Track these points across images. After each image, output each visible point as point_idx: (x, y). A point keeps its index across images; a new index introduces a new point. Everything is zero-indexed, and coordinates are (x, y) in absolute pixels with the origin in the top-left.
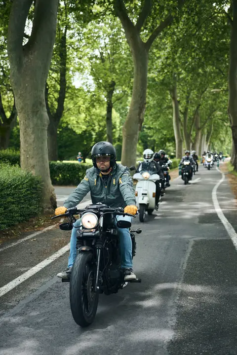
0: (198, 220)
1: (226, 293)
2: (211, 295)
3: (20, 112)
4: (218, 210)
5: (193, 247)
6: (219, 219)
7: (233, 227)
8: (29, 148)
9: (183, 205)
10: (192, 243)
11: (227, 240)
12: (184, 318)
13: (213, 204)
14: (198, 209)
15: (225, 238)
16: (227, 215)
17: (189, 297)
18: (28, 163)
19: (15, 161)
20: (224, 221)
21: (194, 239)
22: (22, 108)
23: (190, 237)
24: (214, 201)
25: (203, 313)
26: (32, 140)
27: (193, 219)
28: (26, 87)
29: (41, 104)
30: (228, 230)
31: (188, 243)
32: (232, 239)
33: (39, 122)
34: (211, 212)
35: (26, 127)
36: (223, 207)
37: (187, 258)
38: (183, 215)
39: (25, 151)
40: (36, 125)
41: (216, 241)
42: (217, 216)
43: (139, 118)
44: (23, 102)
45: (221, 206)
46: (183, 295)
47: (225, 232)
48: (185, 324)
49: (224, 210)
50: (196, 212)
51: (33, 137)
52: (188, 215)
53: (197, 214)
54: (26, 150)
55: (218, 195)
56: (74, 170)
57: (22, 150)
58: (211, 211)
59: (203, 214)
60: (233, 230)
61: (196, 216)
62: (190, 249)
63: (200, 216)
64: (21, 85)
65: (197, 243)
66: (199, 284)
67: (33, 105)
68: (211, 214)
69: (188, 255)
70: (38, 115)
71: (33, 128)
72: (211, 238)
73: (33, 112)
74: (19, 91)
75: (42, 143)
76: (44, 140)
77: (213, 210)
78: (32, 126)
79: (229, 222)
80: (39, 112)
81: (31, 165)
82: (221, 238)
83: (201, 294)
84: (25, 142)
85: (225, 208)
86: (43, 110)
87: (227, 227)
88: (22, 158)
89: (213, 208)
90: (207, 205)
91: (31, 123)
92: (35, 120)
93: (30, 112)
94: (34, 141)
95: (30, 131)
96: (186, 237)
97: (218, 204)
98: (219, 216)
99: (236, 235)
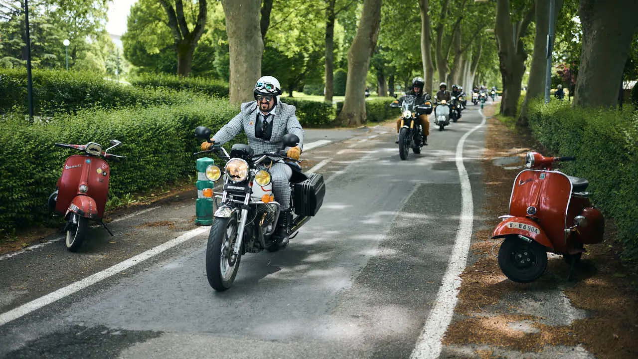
0: (431, 167)
1: (437, 218)
3: (231, 37)
4: (459, 159)
5: (419, 188)
6: (456, 167)
7: (468, 174)
8: (240, 79)
10: (419, 185)
11: (456, 184)
12: (395, 230)
13: (455, 153)
14: (435, 156)
15: (454, 183)
16: (466, 164)
18: (238, 96)
19: (224, 93)
20: (461, 168)
21: (422, 183)
22: (234, 33)
23: (418, 181)
24: (458, 149)
26: (245, 70)
27: (428, 166)
28: (240, 8)
29: (255, 27)
30: (461, 177)
31: (414, 185)
32: (462, 183)
33: (253, 49)
34: (449, 160)
35: (239, 54)
37: (409, 196)
39: (235, 82)
40: (250, 52)
41: (445, 184)
44: (236, 24)
45: (464, 155)
46: (398, 218)
47: (457, 177)
49: (465, 158)
51: (245, 66)
53: (434, 162)
54: (237, 80)
55: (465, 143)
57: (232, 81)
58: (451, 159)
59: (440, 162)
60: (467, 176)
62: (415, 190)
63: (436, 163)
64: (233, 6)
65: (423, 186)
66: (415, 212)
67: (247, 30)
68: (448, 162)
69: (412, 194)
70: (252, 41)
71: (246, 55)
72: (440, 182)
73: (247, 37)
74: (231, 13)
75: (256, 73)
76: (258, 70)
77: (453, 158)
78: (244, 54)
79: (466, 169)
80: (253, 38)
81: (241, 98)
82: (450, 183)
84: (236, 72)
85: (468, 157)
86: (257, 34)
87: (461, 174)
88: (232, 91)
89: (454, 156)
90: (448, 153)
91: (243, 49)
92: (249, 47)
93: (242, 38)
94: (246, 71)
95: (242, 59)
96: (414, 181)
97: (461, 152)
98: (457, 164)
99: (468, 180)
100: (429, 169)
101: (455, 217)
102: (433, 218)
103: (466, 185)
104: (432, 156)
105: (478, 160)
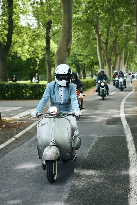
0: (105, 122)
2: (98, 177)
4: (122, 115)
5: (96, 142)
6: (121, 121)
7: (130, 127)
9: (98, 112)
10: (96, 139)
11: (122, 137)
13: (120, 111)
14: (108, 114)
15: (121, 135)
16: (128, 119)
17: (82, 179)
20: (125, 123)
21: (99, 137)
23: (96, 135)
24: (121, 108)
25: (89, 189)
27: (102, 122)
30: (125, 130)
31: (93, 140)
32: (127, 136)
36: (127, 112)
37: (89, 150)
38: (95, 119)
41: (114, 137)
42: (120, 120)
43: (67, 47)
45: (125, 112)
46: (79, 177)
47: (122, 131)
48: (74, 198)
49: (126, 115)
50: (105, 117)
52: (99, 119)
53: (106, 119)
55: (125, 103)
56: (18, 88)
58: (117, 116)
59: (110, 119)
60: (129, 129)
61: (104, 120)
62: (93, 144)
63: (108, 120)
65: (100, 140)
68: (116, 118)
69: (91, 148)
72: (111, 136)
77: (119, 115)
79: (128, 123)
82: (118, 136)
83: (92, 176)
85: (128, 114)
87: (125, 127)
89: (119, 113)
90: (115, 111)
96: (93, 135)
97: (123, 110)
98: (122, 119)
99: (130, 132)
100: (104, 124)
101: (124, 172)
102: (106, 175)
103: (129, 137)
104: (106, 114)
105: (135, 116)
